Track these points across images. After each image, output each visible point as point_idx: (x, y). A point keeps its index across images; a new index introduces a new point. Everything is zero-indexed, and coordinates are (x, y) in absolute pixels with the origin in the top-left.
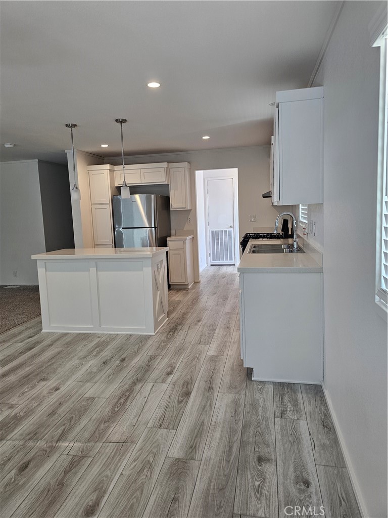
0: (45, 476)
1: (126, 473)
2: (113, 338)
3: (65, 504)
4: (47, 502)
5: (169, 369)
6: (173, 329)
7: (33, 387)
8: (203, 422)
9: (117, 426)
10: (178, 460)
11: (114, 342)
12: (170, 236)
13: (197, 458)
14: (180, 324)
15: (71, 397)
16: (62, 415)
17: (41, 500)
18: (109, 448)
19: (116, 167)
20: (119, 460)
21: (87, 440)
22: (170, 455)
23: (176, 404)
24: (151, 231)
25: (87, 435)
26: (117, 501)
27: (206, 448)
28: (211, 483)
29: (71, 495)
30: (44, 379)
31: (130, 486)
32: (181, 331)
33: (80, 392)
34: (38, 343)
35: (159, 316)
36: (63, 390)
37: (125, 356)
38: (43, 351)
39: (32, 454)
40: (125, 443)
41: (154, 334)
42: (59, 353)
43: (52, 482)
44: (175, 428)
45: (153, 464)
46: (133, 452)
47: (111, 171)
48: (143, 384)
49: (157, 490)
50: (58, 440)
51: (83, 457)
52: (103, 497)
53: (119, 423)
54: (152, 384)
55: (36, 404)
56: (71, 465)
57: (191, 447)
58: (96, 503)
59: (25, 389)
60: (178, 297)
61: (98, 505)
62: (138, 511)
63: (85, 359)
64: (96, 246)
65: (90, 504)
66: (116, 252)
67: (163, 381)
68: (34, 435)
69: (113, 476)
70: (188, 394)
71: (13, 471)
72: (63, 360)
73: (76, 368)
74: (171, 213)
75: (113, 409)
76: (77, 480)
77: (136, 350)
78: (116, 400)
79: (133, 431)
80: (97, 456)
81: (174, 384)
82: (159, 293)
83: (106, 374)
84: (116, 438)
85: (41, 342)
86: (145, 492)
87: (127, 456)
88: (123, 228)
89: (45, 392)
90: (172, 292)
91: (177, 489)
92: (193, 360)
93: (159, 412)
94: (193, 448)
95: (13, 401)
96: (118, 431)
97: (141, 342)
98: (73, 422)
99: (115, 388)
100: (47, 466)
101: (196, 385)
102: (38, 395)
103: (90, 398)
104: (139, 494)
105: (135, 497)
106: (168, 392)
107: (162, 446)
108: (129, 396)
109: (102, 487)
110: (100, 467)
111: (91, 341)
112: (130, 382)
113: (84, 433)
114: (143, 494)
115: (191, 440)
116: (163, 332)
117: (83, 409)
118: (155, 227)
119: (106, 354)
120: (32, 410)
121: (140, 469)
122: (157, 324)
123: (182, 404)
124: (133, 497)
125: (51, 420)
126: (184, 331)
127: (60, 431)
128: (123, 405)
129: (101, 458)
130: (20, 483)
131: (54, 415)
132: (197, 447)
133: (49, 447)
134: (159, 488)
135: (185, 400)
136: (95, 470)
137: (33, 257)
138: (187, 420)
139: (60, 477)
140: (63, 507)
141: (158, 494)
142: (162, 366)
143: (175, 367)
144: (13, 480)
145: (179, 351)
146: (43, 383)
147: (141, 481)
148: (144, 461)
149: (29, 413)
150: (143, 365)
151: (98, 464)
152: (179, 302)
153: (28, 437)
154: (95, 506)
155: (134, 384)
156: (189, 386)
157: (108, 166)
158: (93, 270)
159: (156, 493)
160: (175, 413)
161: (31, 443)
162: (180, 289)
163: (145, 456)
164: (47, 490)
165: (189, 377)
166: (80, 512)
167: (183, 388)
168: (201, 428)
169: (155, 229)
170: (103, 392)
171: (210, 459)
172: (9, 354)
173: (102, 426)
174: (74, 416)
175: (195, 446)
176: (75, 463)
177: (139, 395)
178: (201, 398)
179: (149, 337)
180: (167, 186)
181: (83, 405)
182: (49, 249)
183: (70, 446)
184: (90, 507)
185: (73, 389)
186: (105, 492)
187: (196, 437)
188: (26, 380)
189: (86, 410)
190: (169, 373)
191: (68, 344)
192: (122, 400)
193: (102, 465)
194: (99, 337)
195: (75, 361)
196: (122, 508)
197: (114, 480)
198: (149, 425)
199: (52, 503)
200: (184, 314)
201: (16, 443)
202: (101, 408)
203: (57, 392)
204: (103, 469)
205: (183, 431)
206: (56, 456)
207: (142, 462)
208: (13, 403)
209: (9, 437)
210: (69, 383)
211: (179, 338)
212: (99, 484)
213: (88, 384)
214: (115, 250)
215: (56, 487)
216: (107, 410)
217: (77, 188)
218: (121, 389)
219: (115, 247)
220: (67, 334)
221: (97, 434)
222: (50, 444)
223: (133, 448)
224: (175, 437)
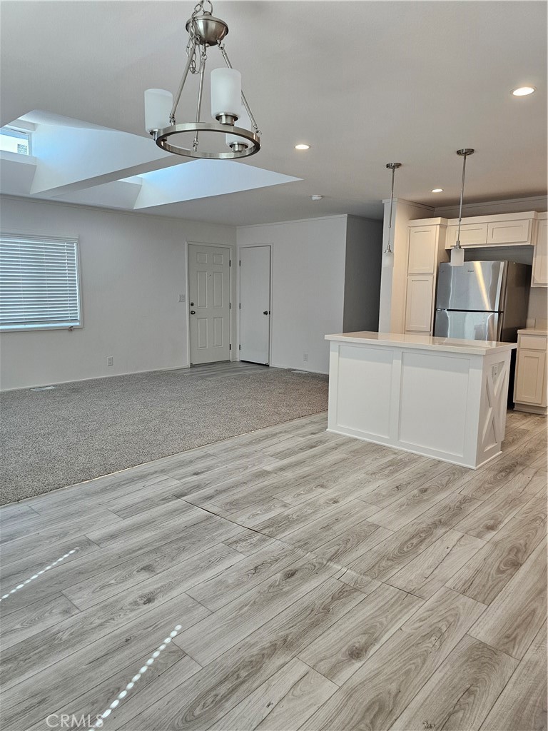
0: (310, 594)
1: (407, 630)
2: (413, 459)
3: (328, 632)
4: (309, 622)
5: (492, 522)
6: (508, 469)
7: (310, 491)
8: (534, 611)
9: (404, 569)
10: (482, 645)
11: (414, 465)
12: (524, 327)
13: (514, 654)
14: (521, 464)
15: (351, 516)
16: (338, 534)
17: (304, 616)
18: (388, 592)
19: (450, 222)
20: (400, 611)
21: (363, 572)
22: (473, 633)
23: (493, 572)
24: (493, 317)
25: (364, 566)
26: (389, 658)
27: (532, 647)
28: (530, 696)
29: (336, 626)
30: (322, 486)
31: (409, 648)
32: (521, 475)
33: (362, 513)
34: (321, 442)
35: (487, 444)
36: (343, 504)
37: (426, 486)
38: (325, 453)
39: (300, 564)
40: (411, 595)
41: (475, 468)
42: (344, 460)
43: (318, 603)
44: (488, 601)
45: (446, 635)
46: (419, 610)
47: (443, 227)
48: (448, 529)
49: (446, 669)
50: (330, 560)
51: (356, 590)
52: (372, 644)
53: (407, 567)
54: (460, 534)
55: (310, 511)
56: (341, 594)
57: (508, 637)
58: (363, 648)
59: (301, 490)
60: (522, 424)
61: (366, 651)
62: (415, 682)
63: (373, 476)
64: (407, 331)
65: (357, 645)
66: (434, 343)
67: (479, 536)
68: (304, 544)
69: (390, 626)
70: (516, 565)
71: (279, 574)
72: (347, 469)
73: (361, 484)
74: (531, 290)
75: (401, 548)
76: (345, 612)
77: (444, 482)
78: (407, 538)
79: (423, 584)
80: (372, 595)
81: (496, 544)
82: (490, 410)
83: (398, 502)
84: (400, 583)
85: (324, 443)
86: (428, 663)
87: (411, 611)
88: (448, 310)
89: (322, 501)
90: (515, 415)
91: (477, 680)
92: (535, 520)
93: (467, 573)
94: (510, 639)
95: (288, 500)
96: (404, 576)
97: (454, 474)
98: (349, 546)
99: (406, 523)
100: (314, 583)
101: (533, 557)
102: (314, 502)
103: (373, 525)
104: (419, 661)
105: (414, 663)
106: (483, 552)
107: (462, 619)
108: (425, 539)
109: (374, 633)
110: (375, 610)
111: (384, 456)
112: (429, 521)
113: (361, 562)
114: (426, 665)
115: (510, 628)
116: (489, 469)
117: (363, 534)
118: (499, 312)
119: (402, 476)
120: (305, 516)
121: (426, 633)
122: (481, 455)
123: (504, 576)
124: (411, 662)
125: (325, 534)
126: (526, 476)
127: (333, 550)
128: (415, 547)
129: (378, 600)
130: (284, 590)
131: (329, 530)
132: (518, 640)
133: (319, 563)
134: (448, 667)
135: (509, 572)
136: (368, 610)
137: (327, 337)
138: (509, 599)
139: (327, 602)
140: (325, 634)
141: (446, 674)
142: (480, 514)
143: (500, 522)
144: (278, 583)
145: (512, 502)
146: (320, 490)
147: (425, 649)
148: (433, 627)
149: (302, 518)
150: (452, 505)
151: (373, 604)
152: (525, 432)
153: (298, 544)
154: (362, 650)
155: (434, 526)
156: (520, 555)
157: (438, 220)
158: (397, 363)
159: (444, 671)
160: (490, 583)
161: (300, 552)
162: (531, 414)
163: (435, 621)
164: (310, 609)
165: (522, 542)
166: (344, 649)
167: (509, 554)
168: (530, 618)
169: (499, 315)
170: (390, 523)
171: (536, 665)
172: (289, 447)
173: (384, 563)
174: (351, 539)
175: (515, 638)
176: (344, 593)
177: (438, 543)
178: (536, 578)
179: (467, 470)
180: (531, 248)
181: (364, 530)
182: (348, 329)
183: (343, 571)
184: (356, 648)
185: (355, 508)
186: (376, 640)
187: (518, 626)
188: (303, 481)
189: (366, 537)
190: (491, 528)
191: (356, 452)
192: (415, 541)
193: (377, 608)
194: (395, 453)
195: (361, 475)
196: (395, 669)
197: (390, 631)
198: (447, 585)
199: (315, 625)
200: (531, 451)
201: (285, 545)
202: (386, 541)
203: (335, 505)
204: (377, 613)
205: (499, 611)
206: (324, 577)
207: (431, 626)
208: (288, 502)
209: (278, 537)
210: (350, 498)
211: (516, 483)
212: (371, 627)
213: (374, 507)
214: (433, 339)
215: (321, 611)
216: (394, 546)
217: (390, 251)
218: (415, 527)
219: (434, 335)
220: (356, 440)
221: (376, 569)
222: (320, 560)
223: (420, 605)
224: (485, 613)
